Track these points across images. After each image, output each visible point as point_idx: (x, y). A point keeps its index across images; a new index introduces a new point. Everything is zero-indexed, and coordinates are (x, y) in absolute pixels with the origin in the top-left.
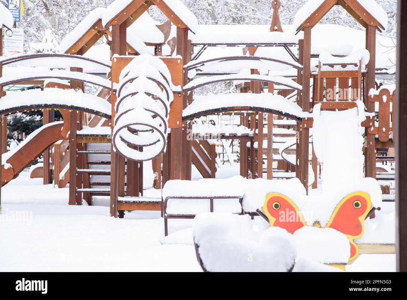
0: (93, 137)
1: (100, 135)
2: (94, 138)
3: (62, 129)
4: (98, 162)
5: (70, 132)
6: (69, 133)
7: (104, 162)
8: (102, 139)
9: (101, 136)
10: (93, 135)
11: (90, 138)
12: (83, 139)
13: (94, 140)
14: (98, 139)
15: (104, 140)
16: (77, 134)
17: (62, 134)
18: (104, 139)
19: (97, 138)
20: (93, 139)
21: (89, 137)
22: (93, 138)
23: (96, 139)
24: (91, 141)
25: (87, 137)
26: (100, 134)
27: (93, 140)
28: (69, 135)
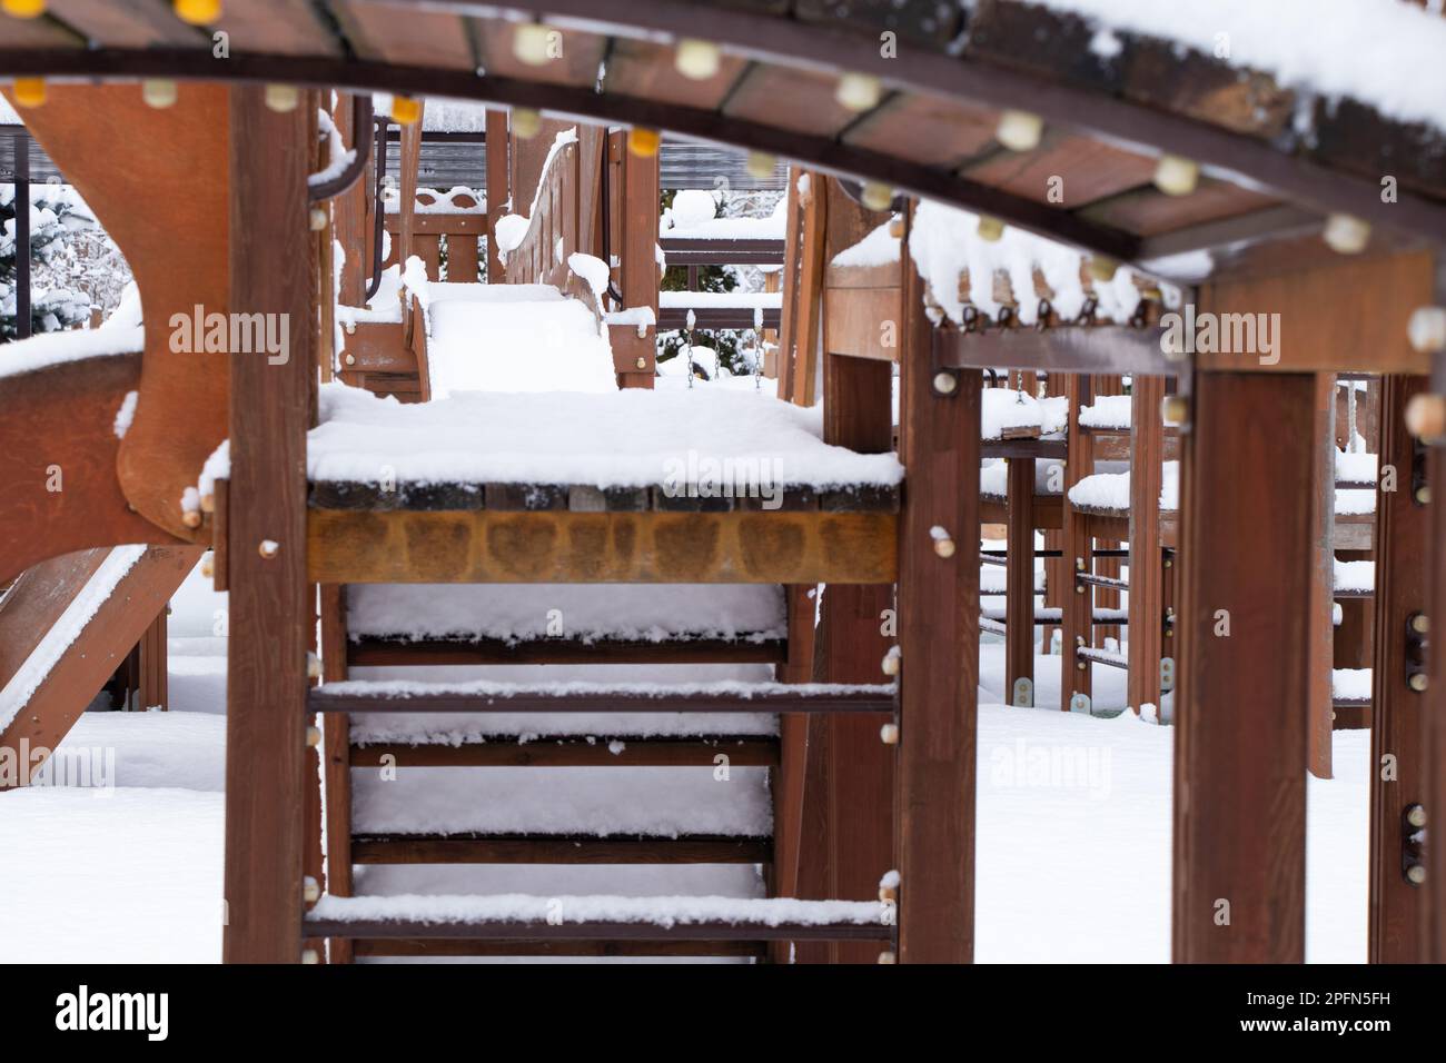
0: (505, 516)
1: (592, 490)
2: (514, 528)
3: (124, 419)
4: (457, 742)
5: (236, 459)
6: (218, 464)
7: (516, 738)
8: (601, 532)
9: (599, 507)
10: (512, 494)
11: (460, 530)
12: (378, 532)
13: (514, 544)
14: (562, 541)
15: (625, 547)
16: (311, 486)
17: (128, 474)
18: (625, 533)
19: (550, 530)
20: (503, 537)
21: (450, 516)
22: (493, 529)
23: (534, 531)
24: (471, 558)
25: (430, 514)
26: (588, 481)
27: (494, 552)
28: (223, 486)
